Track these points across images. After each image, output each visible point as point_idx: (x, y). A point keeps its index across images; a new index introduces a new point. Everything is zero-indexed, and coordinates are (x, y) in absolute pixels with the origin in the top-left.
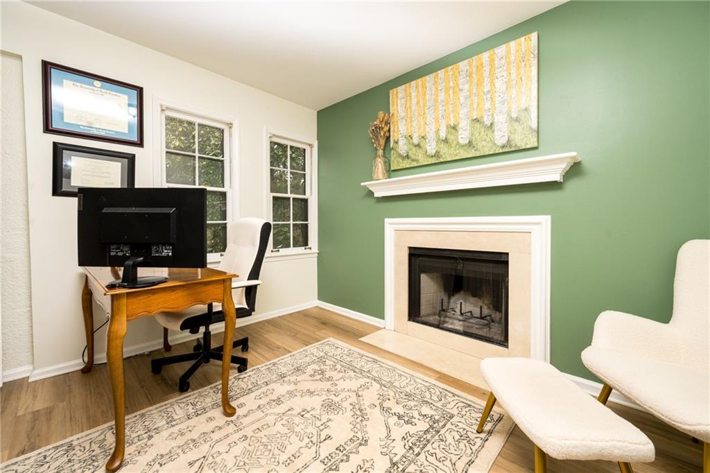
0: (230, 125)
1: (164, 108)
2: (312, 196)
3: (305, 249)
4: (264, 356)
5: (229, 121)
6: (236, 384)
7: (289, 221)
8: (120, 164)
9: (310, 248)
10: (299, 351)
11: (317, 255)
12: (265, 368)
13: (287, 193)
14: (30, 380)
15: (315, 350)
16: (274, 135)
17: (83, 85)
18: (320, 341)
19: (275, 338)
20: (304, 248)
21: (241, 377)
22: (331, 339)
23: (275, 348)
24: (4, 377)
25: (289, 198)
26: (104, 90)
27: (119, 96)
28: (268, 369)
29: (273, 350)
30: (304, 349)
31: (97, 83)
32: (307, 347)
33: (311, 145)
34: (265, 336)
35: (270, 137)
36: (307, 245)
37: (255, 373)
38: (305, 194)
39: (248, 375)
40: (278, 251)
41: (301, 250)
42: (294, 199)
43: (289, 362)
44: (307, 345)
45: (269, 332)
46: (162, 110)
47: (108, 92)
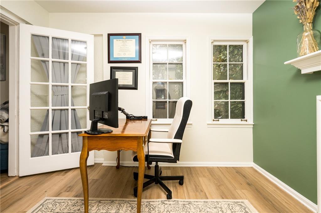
0: (185, 41)
1: (150, 41)
2: (248, 80)
3: (242, 120)
4: (188, 193)
5: (184, 39)
6: (159, 206)
7: (228, 99)
8: (132, 72)
9: (246, 121)
10: (213, 200)
11: (252, 126)
12: (182, 203)
13: (226, 79)
14: (103, 165)
15: (226, 206)
16: (215, 41)
17: (120, 40)
18: (235, 198)
19: (205, 183)
20: (240, 120)
21: (166, 202)
22: (246, 201)
23: (199, 190)
24: (95, 161)
25: (228, 83)
26: (126, 40)
27: (132, 40)
28: (184, 204)
29: (197, 191)
30: (218, 200)
31: (124, 37)
32: (221, 200)
33: (247, 41)
34: (200, 179)
35: (212, 42)
36: (244, 118)
37: (174, 204)
38: (242, 79)
39: (170, 203)
40: (218, 120)
41: (238, 121)
42: (231, 83)
43: (200, 206)
44: (223, 198)
45: (204, 176)
46: (150, 42)
47: (128, 40)
